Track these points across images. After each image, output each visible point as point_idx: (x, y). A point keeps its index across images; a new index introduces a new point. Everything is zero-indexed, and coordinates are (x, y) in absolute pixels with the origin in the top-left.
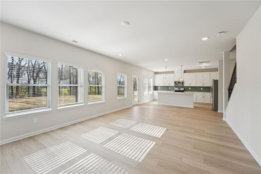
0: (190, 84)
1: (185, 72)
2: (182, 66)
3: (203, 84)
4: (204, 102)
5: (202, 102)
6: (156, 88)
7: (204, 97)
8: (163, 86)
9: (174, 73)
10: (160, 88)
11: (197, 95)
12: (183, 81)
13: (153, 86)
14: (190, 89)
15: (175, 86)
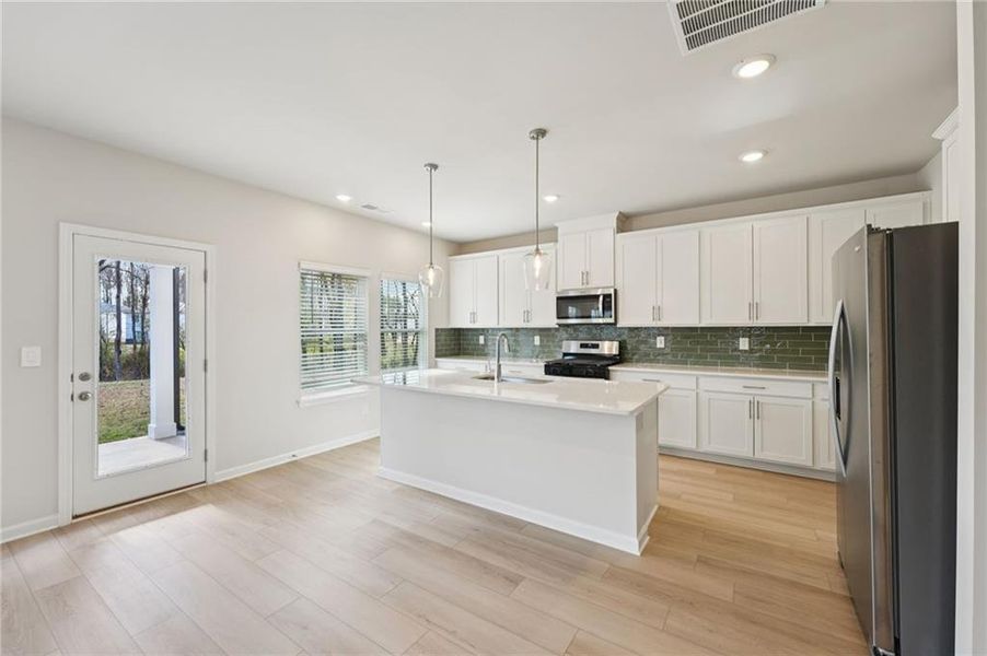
0: (657, 311)
1: (626, 222)
2: (541, 133)
3: (754, 308)
4: (759, 455)
5: (744, 451)
6: (457, 343)
7: (755, 411)
9: (556, 241)
11: (704, 396)
12: (612, 292)
13: (437, 330)
14: (663, 346)
15: (560, 325)
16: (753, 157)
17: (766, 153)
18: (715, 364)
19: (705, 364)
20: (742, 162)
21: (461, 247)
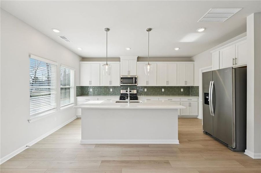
1: (139, 59)
2: (150, 29)
6: (82, 91)
8: (98, 87)
9: (120, 61)
10: (91, 90)
12: (136, 77)
13: (77, 87)
14: (146, 91)
15: (121, 86)
16: (177, 49)
17: (179, 48)
18: (157, 95)
19: (155, 95)
20: (174, 49)
21: (84, 59)
